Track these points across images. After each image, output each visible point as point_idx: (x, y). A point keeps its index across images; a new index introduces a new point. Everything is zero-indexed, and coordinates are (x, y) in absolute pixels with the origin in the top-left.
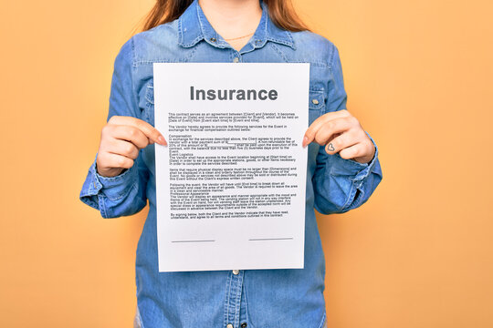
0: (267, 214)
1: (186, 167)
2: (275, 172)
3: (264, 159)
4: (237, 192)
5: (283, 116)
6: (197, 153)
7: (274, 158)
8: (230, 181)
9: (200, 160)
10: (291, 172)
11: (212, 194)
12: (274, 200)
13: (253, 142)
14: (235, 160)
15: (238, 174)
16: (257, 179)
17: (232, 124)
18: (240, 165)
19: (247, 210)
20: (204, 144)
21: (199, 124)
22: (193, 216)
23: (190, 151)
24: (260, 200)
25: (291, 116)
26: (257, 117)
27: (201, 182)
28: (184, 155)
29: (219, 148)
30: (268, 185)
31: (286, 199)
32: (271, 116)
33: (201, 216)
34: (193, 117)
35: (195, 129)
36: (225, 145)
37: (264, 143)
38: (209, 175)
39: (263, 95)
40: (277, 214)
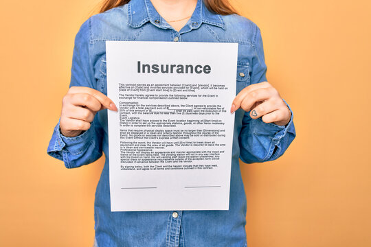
0: (200, 167)
1: (134, 128)
2: (207, 133)
3: (199, 122)
4: (175, 149)
5: (215, 87)
6: (143, 117)
7: (207, 122)
8: (169, 140)
9: (145, 123)
10: (220, 133)
11: (155, 150)
12: (206, 156)
13: (190, 108)
14: (174, 123)
15: (177, 134)
16: (193, 139)
17: (172, 93)
18: (179, 127)
19: (183, 164)
20: (149, 109)
21: (145, 93)
22: (139, 168)
23: (137, 115)
24: (194, 156)
25: (222, 87)
26: (193, 87)
27: (146, 141)
28: (132, 118)
29: (161, 113)
30: (201, 144)
31: (216, 155)
32: (205, 87)
33: (146, 168)
34: (140, 87)
35: (141, 97)
36: (166, 110)
37: (199, 109)
38: (153, 135)
39: (199, 69)
40: (208, 167)
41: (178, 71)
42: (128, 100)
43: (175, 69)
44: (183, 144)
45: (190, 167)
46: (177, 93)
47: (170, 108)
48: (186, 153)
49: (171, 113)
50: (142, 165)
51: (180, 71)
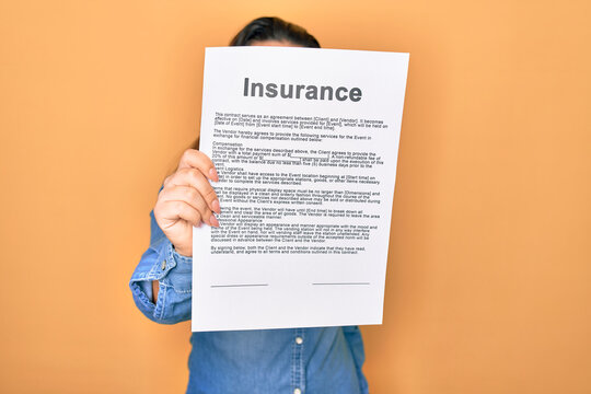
41: (308, 96)
42: (225, 140)
43: (303, 92)
44: (311, 213)
45: (321, 250)
46: (305, 131)
47: (293, 154)
48: (315, 228)
49: (294, 162)
50: (246, 244)
51: (311, 95)
